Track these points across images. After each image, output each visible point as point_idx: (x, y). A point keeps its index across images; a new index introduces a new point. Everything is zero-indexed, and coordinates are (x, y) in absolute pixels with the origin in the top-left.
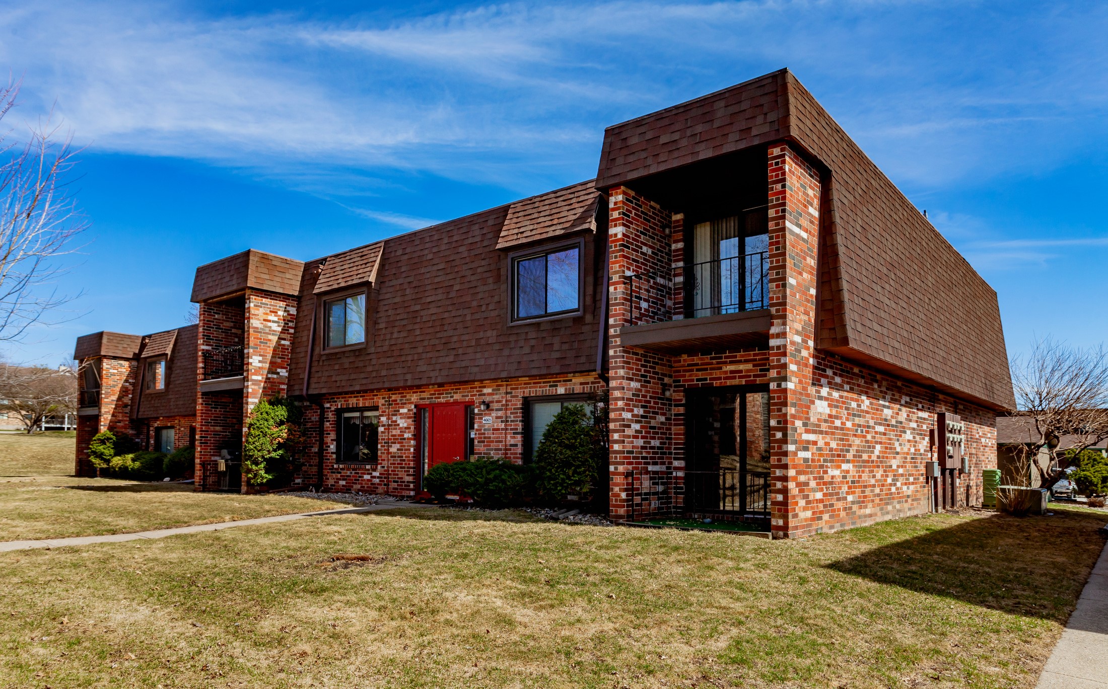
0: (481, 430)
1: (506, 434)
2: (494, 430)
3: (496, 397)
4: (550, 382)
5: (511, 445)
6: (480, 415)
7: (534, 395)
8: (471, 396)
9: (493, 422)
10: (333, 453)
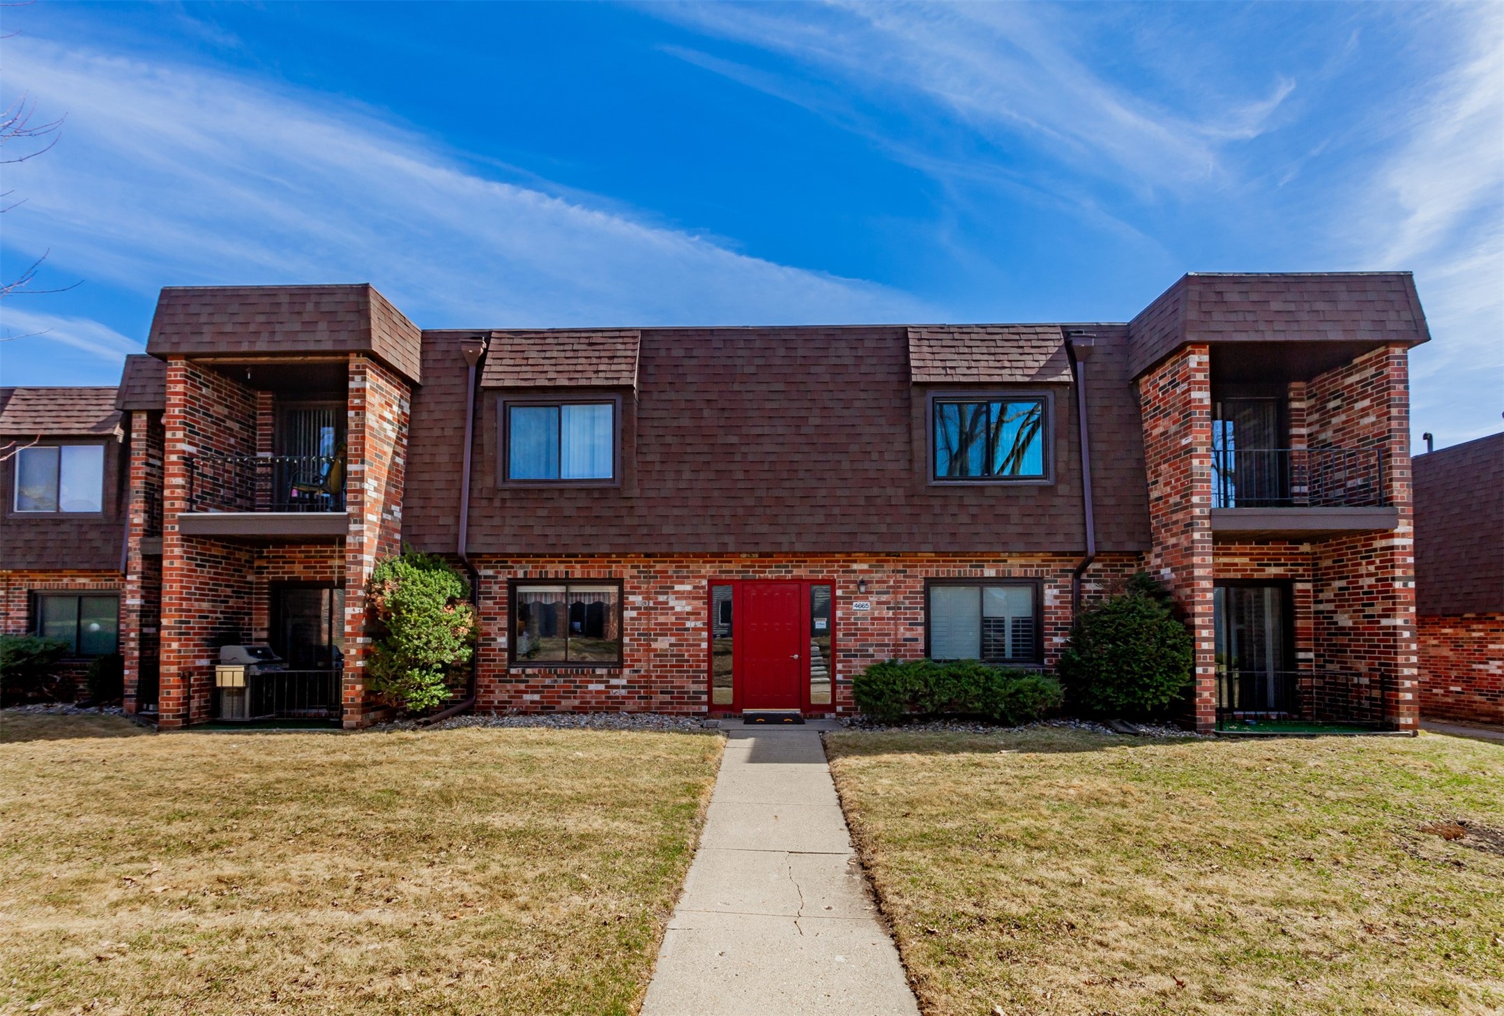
0: (849, 619)
1: (896, 625)
2: (873, 619)
3: (876, 576)
4: (971, 561)
5: (905, 640)
6: (848, 599)
7: (946, 576)
8: (828, 572)
9: (872, 609)
10: (501, 650)
